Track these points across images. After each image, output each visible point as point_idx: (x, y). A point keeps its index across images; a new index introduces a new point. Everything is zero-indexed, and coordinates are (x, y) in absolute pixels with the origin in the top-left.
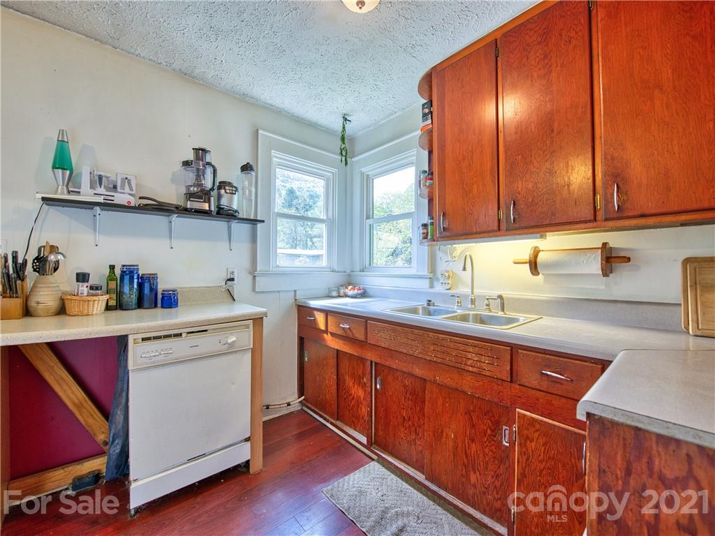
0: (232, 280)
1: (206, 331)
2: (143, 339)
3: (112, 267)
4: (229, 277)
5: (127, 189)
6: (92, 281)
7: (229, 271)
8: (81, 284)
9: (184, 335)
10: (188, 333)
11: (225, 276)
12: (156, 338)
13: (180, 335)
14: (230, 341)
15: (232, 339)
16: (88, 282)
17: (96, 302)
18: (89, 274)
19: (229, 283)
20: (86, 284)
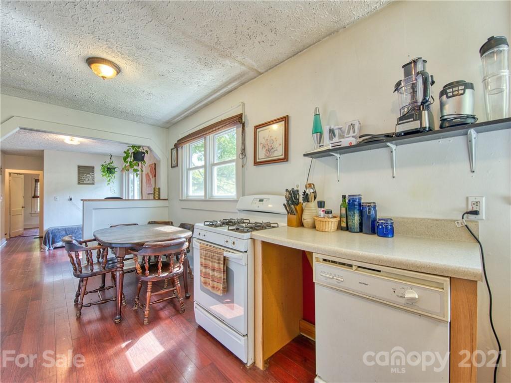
0: (475, 213)
1: (380, 271)
2: (325, 260)
3: (344, 197)
4: (470, 209)
5: (351, 134)
6: (326, 208)
7: (471, 200)
8: (320, 209)
9: (354, 268)
10: (359, 267)
11: (463, 207)
12: (333, 262)
13: (351, 266)
14: (408, 295)
15: (412, 294)
16: (324, 207)
17: (327, 223)
18: (324, 202)
19: (472, 217)
20: (323, 209)
